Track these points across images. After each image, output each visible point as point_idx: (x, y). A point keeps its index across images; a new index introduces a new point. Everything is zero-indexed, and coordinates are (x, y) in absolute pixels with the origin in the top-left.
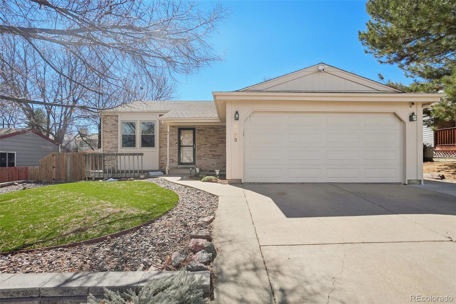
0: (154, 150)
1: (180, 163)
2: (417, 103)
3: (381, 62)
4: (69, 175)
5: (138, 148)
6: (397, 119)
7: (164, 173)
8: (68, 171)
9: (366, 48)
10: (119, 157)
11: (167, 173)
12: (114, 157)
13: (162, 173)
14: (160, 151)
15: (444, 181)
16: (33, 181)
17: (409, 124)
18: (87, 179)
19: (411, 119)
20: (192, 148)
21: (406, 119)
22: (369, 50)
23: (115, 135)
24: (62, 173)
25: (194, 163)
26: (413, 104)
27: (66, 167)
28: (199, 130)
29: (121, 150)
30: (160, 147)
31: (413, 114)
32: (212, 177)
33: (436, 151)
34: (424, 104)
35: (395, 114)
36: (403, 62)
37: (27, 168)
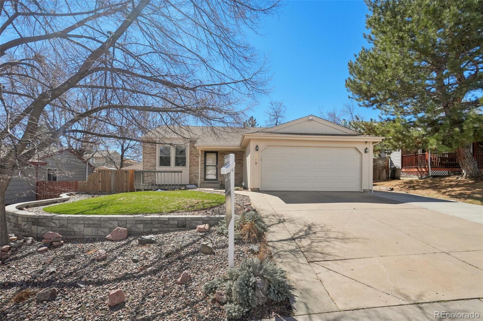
0: (186, 169)
1: (205, 179)
2: (369, 142)
3: (360, 106)
4: (112, 188)
5: (173, 167)
6: (358, 151)
7: (197, 185)
8: (112, 185)
9: (350, 94)
10: (157, 173)
11: (199, 186)
12: (153, 174)
13: (195, 186)
14: (190, 169)
15: (393, 191)
16: (84, 193)
17: (364, 155)
18: (136, 190)
19: (366, 152)
20: (215, 167)
21: (362, 151)
22: (351, 96)
23: (153, 156)
24: (107, 187)
25: (217, 179)
26: (366, 142)
27: (110, 181)
28: (221, 154)
29: (158, 168)
30: (190, 166)
31: (367, 149)
32: (238, 187)
33: (402, 172)
34: (373, 143)
35: (356, 148)
36: (374, 106)
37: (77, 182)
